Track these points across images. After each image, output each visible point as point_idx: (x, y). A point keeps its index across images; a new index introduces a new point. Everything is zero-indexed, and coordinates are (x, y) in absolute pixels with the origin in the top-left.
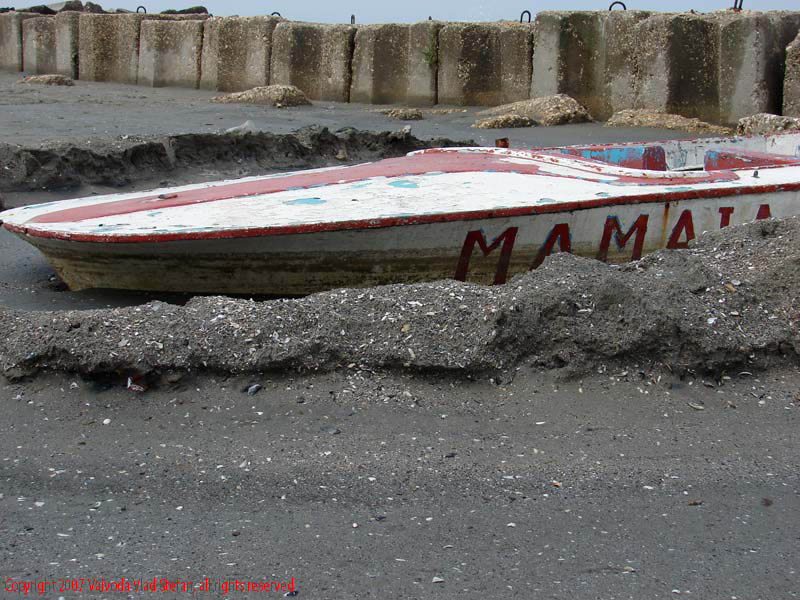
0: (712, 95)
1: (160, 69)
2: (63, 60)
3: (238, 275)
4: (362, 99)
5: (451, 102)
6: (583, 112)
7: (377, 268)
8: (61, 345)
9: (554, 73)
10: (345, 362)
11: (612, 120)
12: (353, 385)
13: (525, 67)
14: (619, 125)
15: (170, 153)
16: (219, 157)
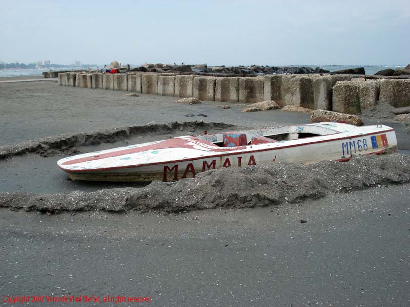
0: (313, 101)
1: (164, 91)
2: (138, 88)
3: (108, 177)
4: (218, 100)
5: (242, 102)
6: (277, 106)
7: (142, 175)
8: (35, 204)
9: (270, 94)
10: (94, 209)
11: (283, 109)
12: (94, 215)
13: (262, 91)
14: (285, 110)
15: (128, 133)
16: (143, 132)
